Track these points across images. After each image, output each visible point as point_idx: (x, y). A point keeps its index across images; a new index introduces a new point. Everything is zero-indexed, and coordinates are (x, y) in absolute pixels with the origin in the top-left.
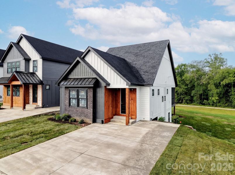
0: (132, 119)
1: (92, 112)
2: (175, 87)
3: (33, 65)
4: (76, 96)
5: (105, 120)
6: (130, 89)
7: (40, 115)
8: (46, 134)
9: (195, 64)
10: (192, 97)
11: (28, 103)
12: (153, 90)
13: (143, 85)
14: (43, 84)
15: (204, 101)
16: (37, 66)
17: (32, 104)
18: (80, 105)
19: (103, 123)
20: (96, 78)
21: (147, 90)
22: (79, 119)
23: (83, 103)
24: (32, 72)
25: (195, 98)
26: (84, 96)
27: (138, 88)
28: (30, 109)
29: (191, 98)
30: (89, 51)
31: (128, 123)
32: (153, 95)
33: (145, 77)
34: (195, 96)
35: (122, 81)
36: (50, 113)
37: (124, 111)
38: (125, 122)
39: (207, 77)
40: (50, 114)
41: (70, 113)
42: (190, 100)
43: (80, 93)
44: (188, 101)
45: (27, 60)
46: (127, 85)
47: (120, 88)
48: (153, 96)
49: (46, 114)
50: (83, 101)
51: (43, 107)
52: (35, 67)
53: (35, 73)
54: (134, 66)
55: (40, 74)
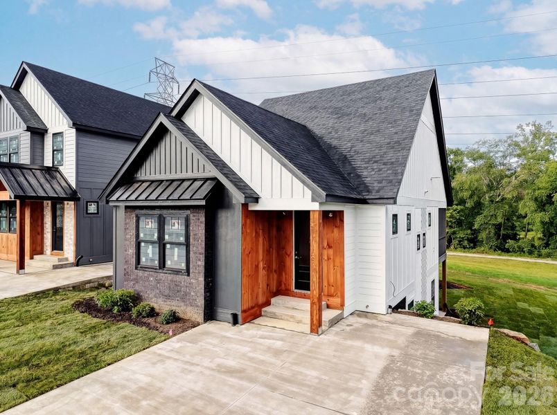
0: (328, 307)
1: (202, 286)
2: (446, 207)
3: (53, 148)
4: (156, 235)
5: (244, 311)
6: (325, 214)
7: (56, 291)
8: (38, 366)
9: (483, 150)
10: (476, 232)
11: (41, 252)
12: (395, 216)
13: (364, 202)
14: (79, 199)
15: (506, 243)
16: (62, 150)
17: (52, 254)
18: (168, 263)
19: (235, 321)
20: (214, 179)
21: (378, 216)
22: (163, 307)
23: (176, 258)
24: (51, 166)
25: (483, 236)
26: (178, 235)
27: (349, 211)
28: (41, 270)
29: (472, 234)
30: (196, 94)
31: (316, 326)
32: (395, 232)
33: (370, 176)
34: (485, 229)
35: (298, 185)
36: (89, 282)
37: (303, 282)
38: (308, 321)
39: (514, 181)
40: (88, 286)
41: (138, 288)
42: (470, 241)
43: (166, 227)
44: (466, 243)
45: (38, 133)
46: (313, 200)
47: (292, 211)
48: (395, 236)
49: (77, 288)
50: (176, 249)
51: (78, 264)
52: (57, 151)
53: (57, 170)
54: (335, 143)
55: (69, 170)
